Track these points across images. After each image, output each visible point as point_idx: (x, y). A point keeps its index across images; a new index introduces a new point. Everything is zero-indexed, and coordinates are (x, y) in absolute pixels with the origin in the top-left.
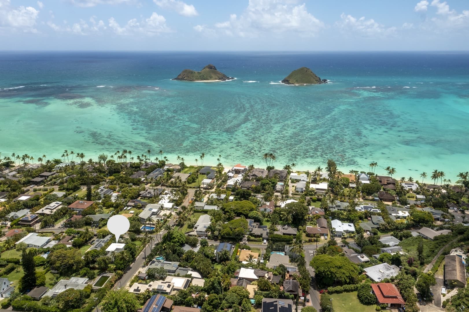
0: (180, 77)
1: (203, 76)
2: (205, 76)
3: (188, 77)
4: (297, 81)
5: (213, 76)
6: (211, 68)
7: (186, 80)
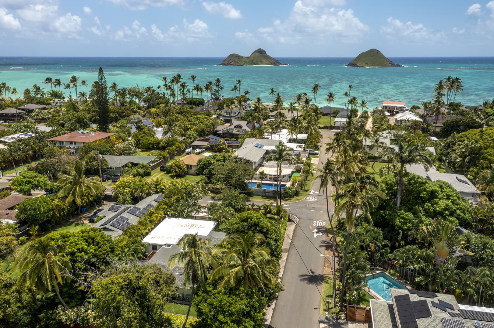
0: (226, 62)
1: (253, 61)
2: (255, 61)
3: (235, 62)
5: (264, 61)
6: (261, 53)
7: (232, 65)
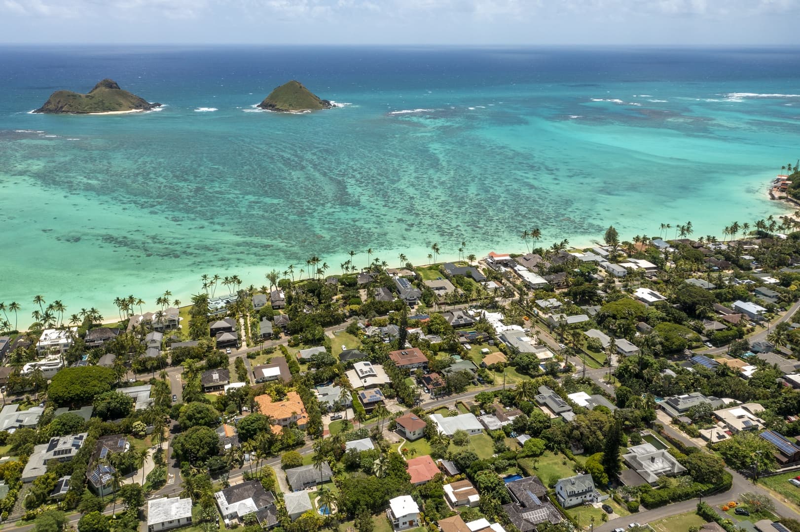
0: (52, 107)
1: (103, 103)
2: (106, 103)
3: (70, 106)
4: (290, 105)
5: (122, 102)
6: (110, 87)
7: (66, 111)
